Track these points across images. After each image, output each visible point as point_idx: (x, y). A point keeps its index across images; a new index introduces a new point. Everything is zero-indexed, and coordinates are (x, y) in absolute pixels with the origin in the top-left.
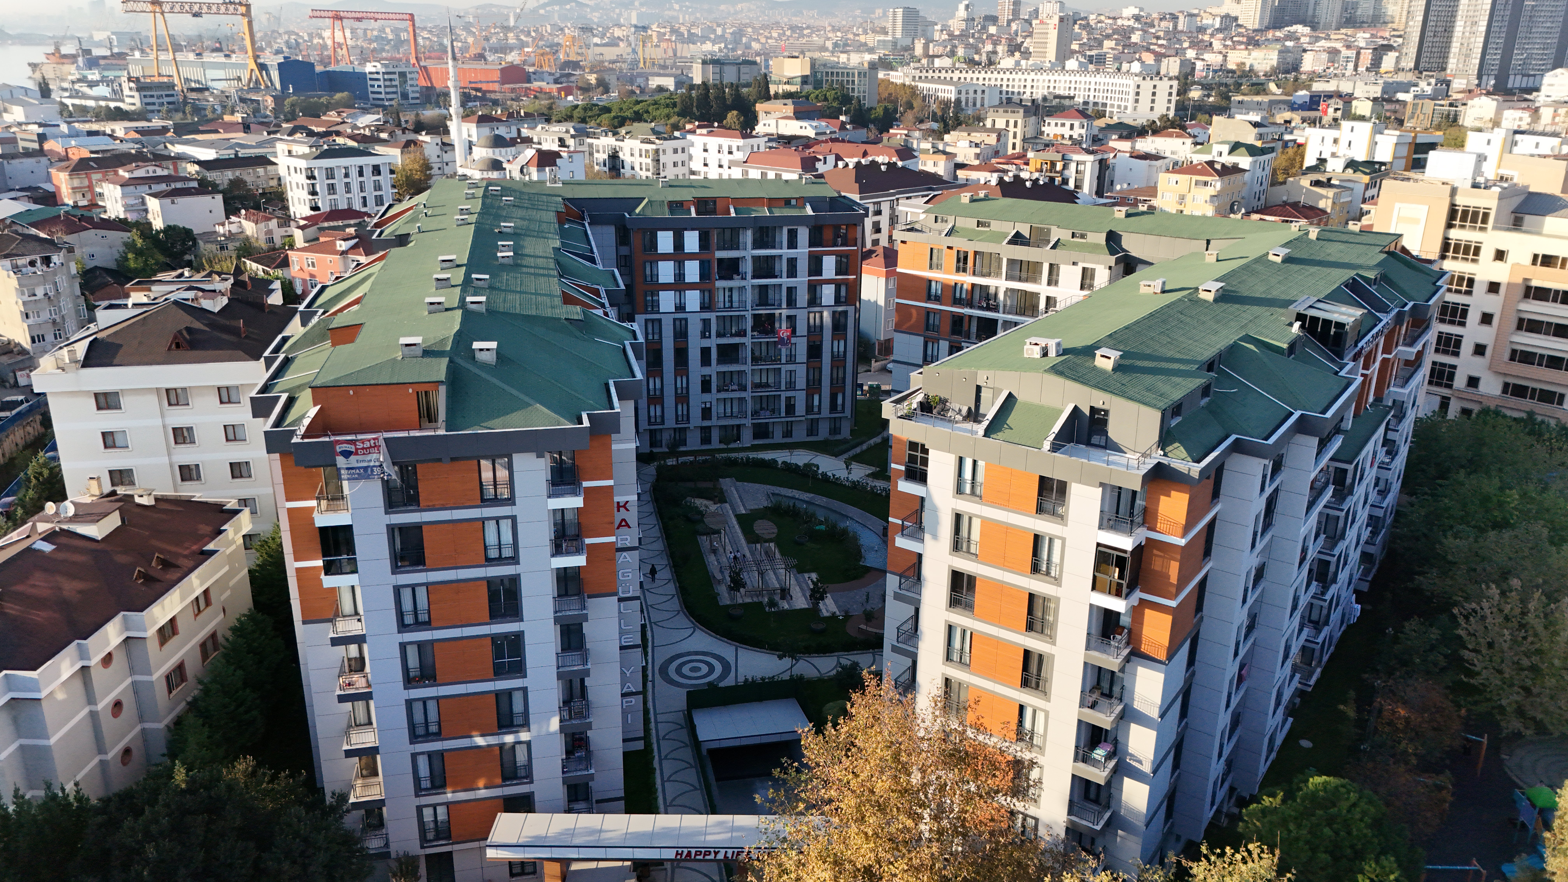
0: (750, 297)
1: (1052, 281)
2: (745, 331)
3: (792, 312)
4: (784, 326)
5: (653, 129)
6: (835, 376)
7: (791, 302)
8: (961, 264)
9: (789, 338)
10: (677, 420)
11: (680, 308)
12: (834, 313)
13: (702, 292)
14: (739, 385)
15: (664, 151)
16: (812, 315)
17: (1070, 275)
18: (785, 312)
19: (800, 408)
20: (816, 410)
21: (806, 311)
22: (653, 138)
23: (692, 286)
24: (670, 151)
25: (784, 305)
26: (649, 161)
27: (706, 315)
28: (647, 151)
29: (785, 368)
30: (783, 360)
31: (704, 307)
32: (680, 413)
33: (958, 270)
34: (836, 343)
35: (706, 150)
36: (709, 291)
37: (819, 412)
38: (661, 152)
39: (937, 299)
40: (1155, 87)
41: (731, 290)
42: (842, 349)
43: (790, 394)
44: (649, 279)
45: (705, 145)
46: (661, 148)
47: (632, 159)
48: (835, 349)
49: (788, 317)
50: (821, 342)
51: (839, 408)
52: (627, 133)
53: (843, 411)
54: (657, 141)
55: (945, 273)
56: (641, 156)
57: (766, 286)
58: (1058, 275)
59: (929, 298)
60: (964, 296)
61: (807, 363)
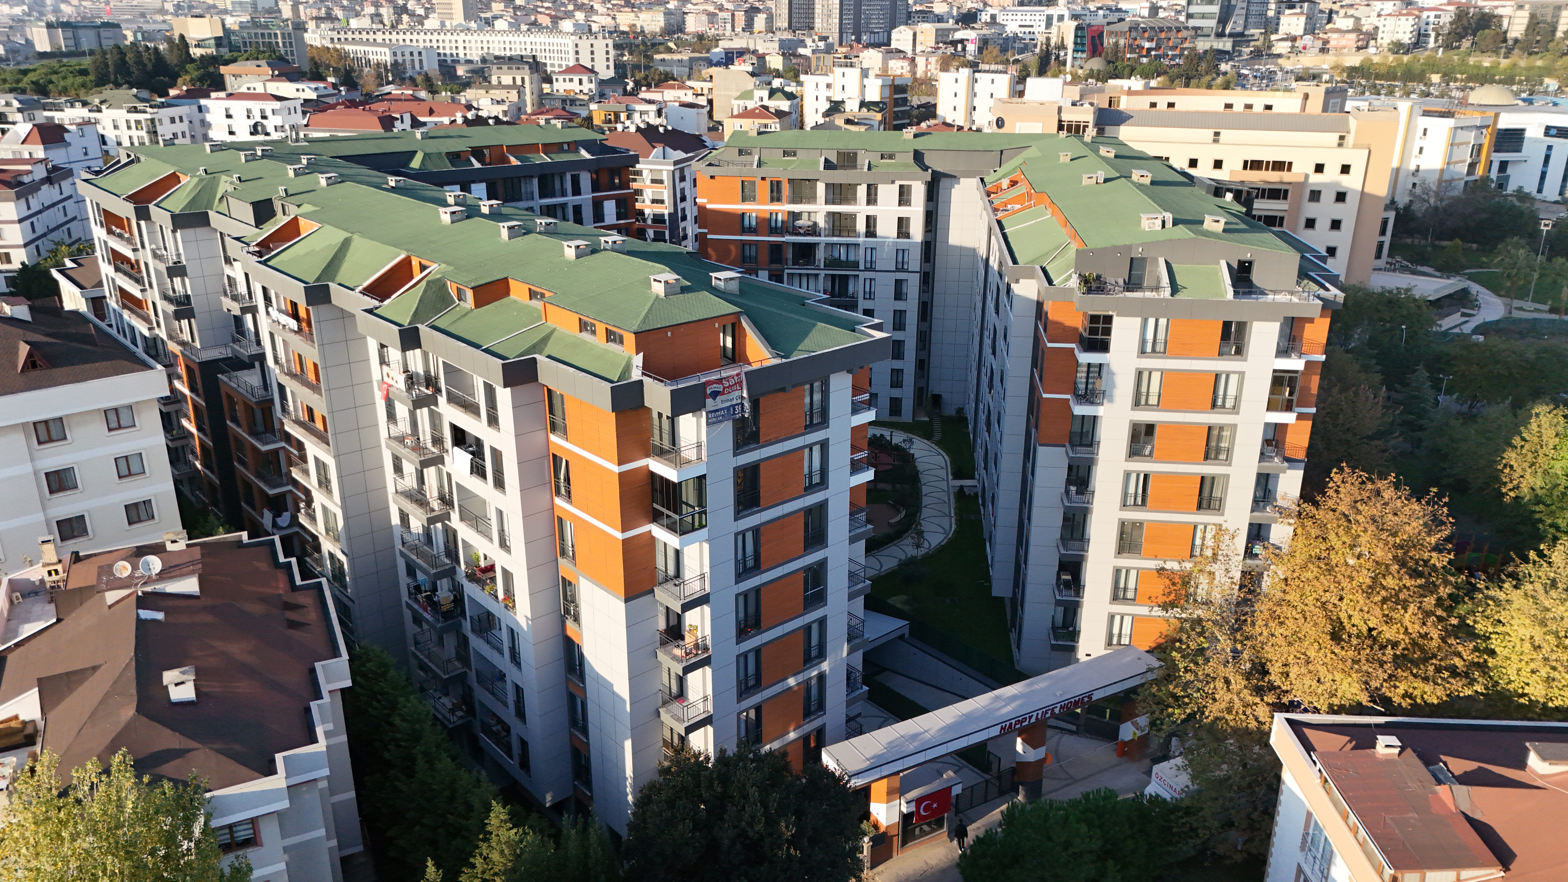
1: (871, 199)
5: (135, 96)
8: (775, 194)
15: (160, 120)
17: (888, 193)
22: (140, 106)
24: (166, 121)
26: (143, 133)
28: (138, 122)
33: (772, 200)
35: (229, 116)
38: (157, 123)
39: (751, 231)
40: (592, 45)
45: (227, 110)
46: (156, 116)
47: (117, 132)
52: (102, 102)
54: (148, 109)
55: (759, 204)
56: (129, 128)
58: (876, 194)
59: (744, 231)
60: (779, 224)
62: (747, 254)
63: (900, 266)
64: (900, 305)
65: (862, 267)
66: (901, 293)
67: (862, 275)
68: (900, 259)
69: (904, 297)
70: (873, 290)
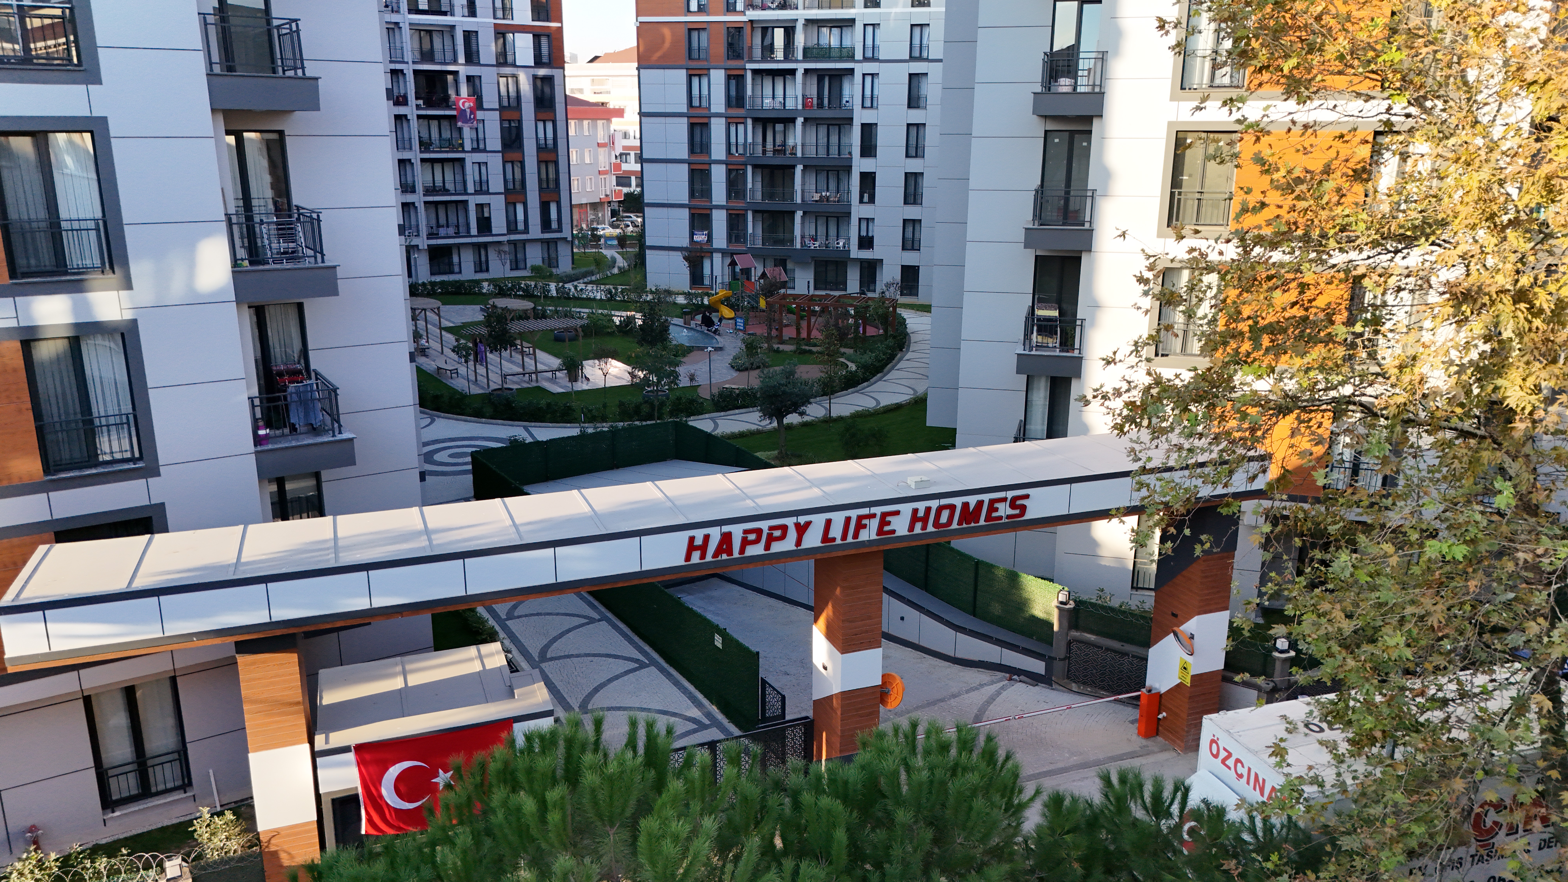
0: (408, 45)
2: (405, 98)
3: (474, 71)
4: (464, 92)
6: (544, 176)
7: (472, 55)
9: (473, 111)
12: (535, 77)
16: (503, 81)
18: (463, 70)
19: (499, 224)
21: (494, 70)
25: (461, 59)
29: (470, 159)
30: (468, 147)
34: (541, 126)
37: (526, 230)
42: (550, 134)
43: (482, 199)
48: (541, 135)
49: (469, 77)
50: (520, 122)
51: (554, 225)
53: (560, 230)
57: (430, 30)
61: (503, 152)
62: (695, 44)
63: (916, 54)
64: (916, 116)
65: (859, 56)
66: (919, 98)
67: (860, 69)
68: (916, 41)
69: (922, 104)
70: (876, 92)
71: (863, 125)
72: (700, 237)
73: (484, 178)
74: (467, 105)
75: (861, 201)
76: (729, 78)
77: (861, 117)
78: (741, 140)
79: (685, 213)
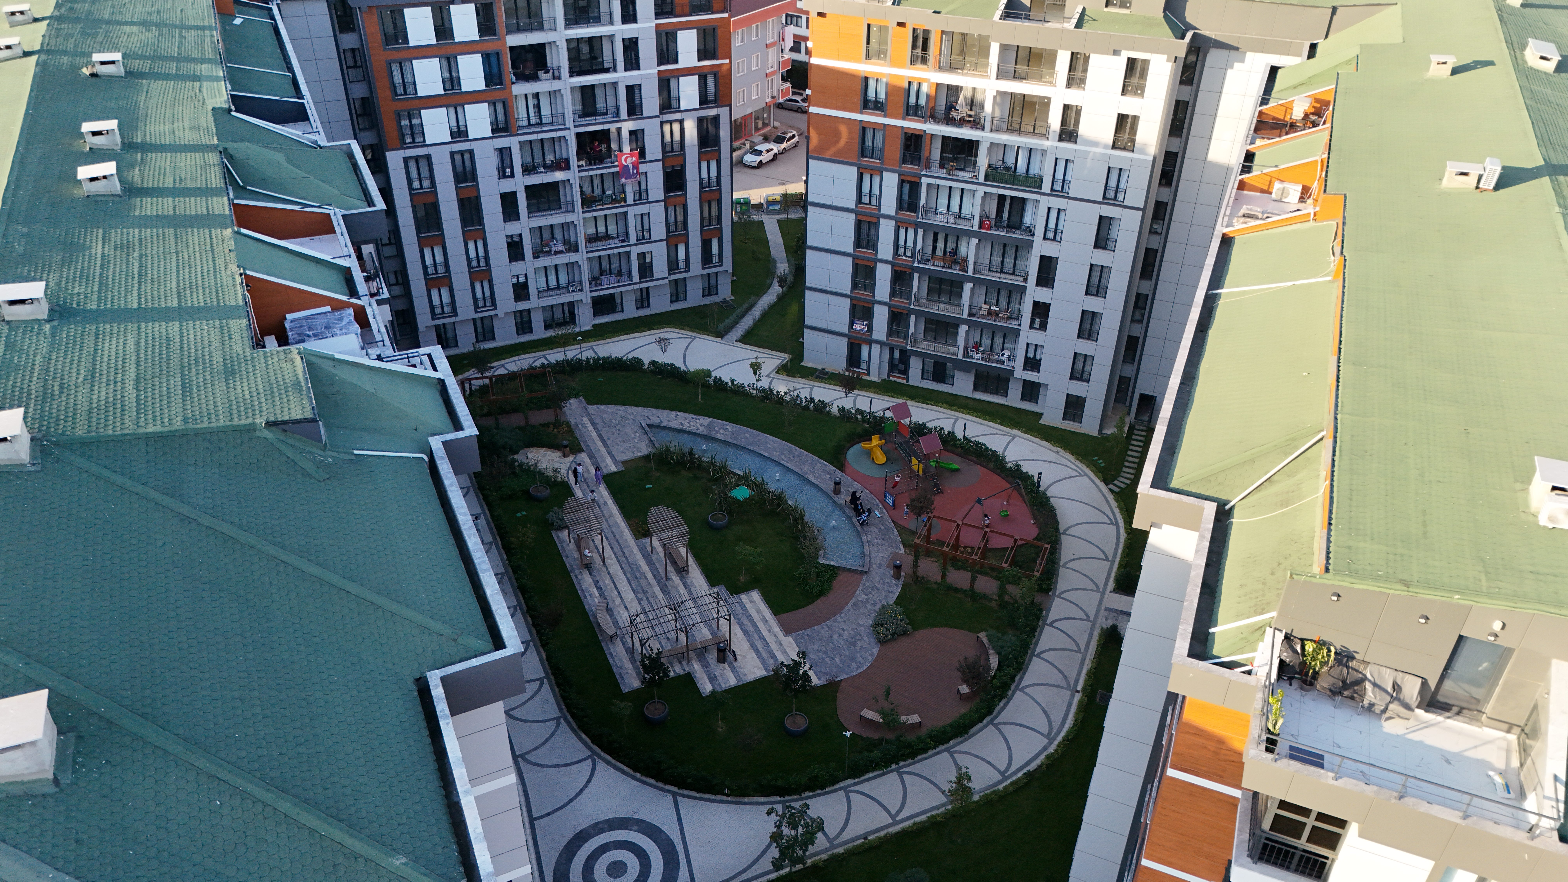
0: (569, 105)
1: (1076, 77)
2: (567, 161)
3: (636, 125)
4: (626, 149)
7: (634, 110)
8: (919, 51)
9: (636, 166)
10: (476, 307)
11: (459, 133)
12: (700, 119)
13: (493, 104)
14: (565, 242)
16: (667, 127)
17: (1105, 70)
18: (627, 126)
19: (660, 267)
20: (682, 265)
21: (658, 121)
23: (475, 97)
25: (624, 115)
27: (503, 142)
29: (633, 212)
30: (630, 201)
31: (499, 129)
32: (479, 294)
33: (913, 61)
34: (704, 165)
36: (504, 103)
37: (687, 270)
39: (878, 106)
41: (537, 96)
42: (714, 173)
43: (642, 248)
44: (400, 90)
48: (704, 175)
49: (632, 133)
50: (683, 166)
51: (715, 260)
53: (720, 264)
55: (892, 65)
57: (592, 87)
58: (1085, 71)
59: (865, 106)
60: (923, 101)
61: (666, 200)
62: (869, 143)
63: (1111, 194)
64: (1101, 258)
65: (1046, 187)
66: (1107, 239)
67: (1045, 202)
68: (1113, 183)
69: (1111, 245)
70: (1060, 227)
71: (1042, 257)
72: (860, 327)
73: (646, 227)
74: (629, 160)
75: (1031, 327)
76: (902, 182)
77: (1041, 248)
78: (910, 243)
79: (847, 302)
